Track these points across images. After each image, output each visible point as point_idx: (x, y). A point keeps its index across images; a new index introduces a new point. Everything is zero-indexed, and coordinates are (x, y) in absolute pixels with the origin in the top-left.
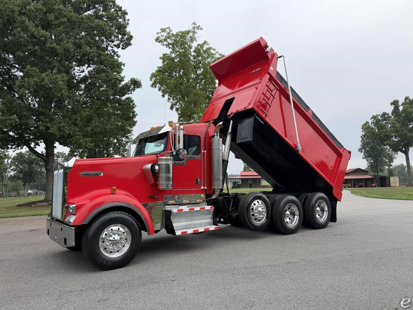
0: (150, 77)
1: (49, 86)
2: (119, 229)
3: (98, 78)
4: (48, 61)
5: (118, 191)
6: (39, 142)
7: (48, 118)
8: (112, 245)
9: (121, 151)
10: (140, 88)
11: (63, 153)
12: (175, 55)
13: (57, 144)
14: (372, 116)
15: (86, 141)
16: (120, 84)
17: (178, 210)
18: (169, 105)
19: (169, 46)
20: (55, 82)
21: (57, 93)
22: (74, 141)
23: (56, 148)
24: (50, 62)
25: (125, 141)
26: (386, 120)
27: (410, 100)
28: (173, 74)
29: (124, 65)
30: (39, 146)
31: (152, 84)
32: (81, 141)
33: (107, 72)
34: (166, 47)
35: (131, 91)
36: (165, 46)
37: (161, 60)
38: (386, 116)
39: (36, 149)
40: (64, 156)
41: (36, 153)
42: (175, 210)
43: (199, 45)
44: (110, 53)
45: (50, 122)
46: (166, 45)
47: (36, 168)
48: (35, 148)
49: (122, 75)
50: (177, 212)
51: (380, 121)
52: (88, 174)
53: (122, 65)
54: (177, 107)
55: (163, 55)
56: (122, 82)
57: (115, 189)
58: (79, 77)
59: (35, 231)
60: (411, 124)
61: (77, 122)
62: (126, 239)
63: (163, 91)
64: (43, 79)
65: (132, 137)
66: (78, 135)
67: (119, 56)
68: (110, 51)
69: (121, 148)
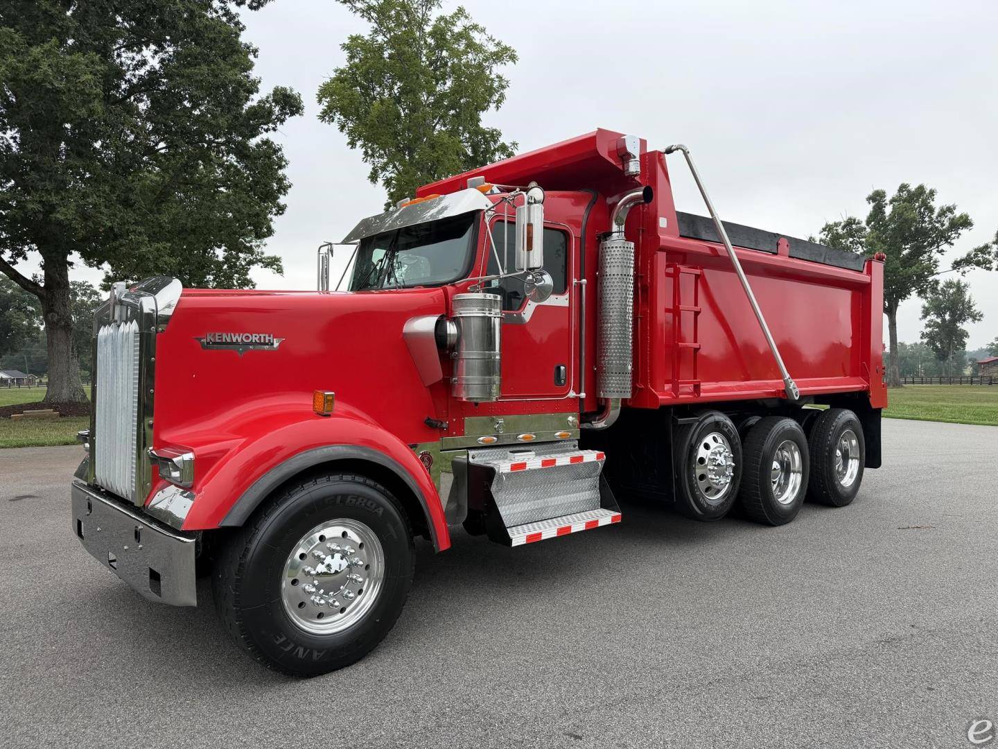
0: (318, 95)
1: (52, 84)
2: (344, 534)
3: (188, 76)
4: (45, 12)
5: (339, 407)
6: (26, 248)
7: (50, 180)
8: (322, 591)
9: (235, 283)
10: (297, 115)
11: (86, 284)
12: (386, 39)
13: (75, 257)
14: (824, 226)
15: (158, 250)
16: (247, 99)
17: (514, 467)
18: (368, 168)
19: (370, 14)
20: (72, 77)
21: (78, 107)
22: (124, 249)
23: (74, 266)
24: (52, 16)
25: (245, 259)
26: (853, 236)
27: (909, 191)
28: (373, 90)
29: (255, 52)
30: (25, 258)
31: (323, 113)
32: (144, 249)
33: (213, 61)
34: (363, 16)
35: (275, 123)
36: (359, 14)
37: (346, 52)
38: (854, 226)
39: (15, 267)
40: (88, 292)
41: (17, 277)
42: (503, 466)
43: (442, 18)
44: (219, 17)
45: (57, 193)
46: (363, 11)
47: (18, 319)
48: (15, 263)
49: (254, 74)
50: (509, 471)
51: (841, 237)
52: (229, 340)
53: (249, 52)
54: (388, 175)
55: (349, 38)
56: (253, 94)
57: (331, 398)
58: (134, 75)
59: (27, 500)
60: (906, 247)
61: (133, 197)
62: (367, 567)
63: (351, 133)
64: (35, 65)
65: (264, 249)
66: (134, 231)
67: (241, 26)
68: (217, 12)
69: (235, 275)
